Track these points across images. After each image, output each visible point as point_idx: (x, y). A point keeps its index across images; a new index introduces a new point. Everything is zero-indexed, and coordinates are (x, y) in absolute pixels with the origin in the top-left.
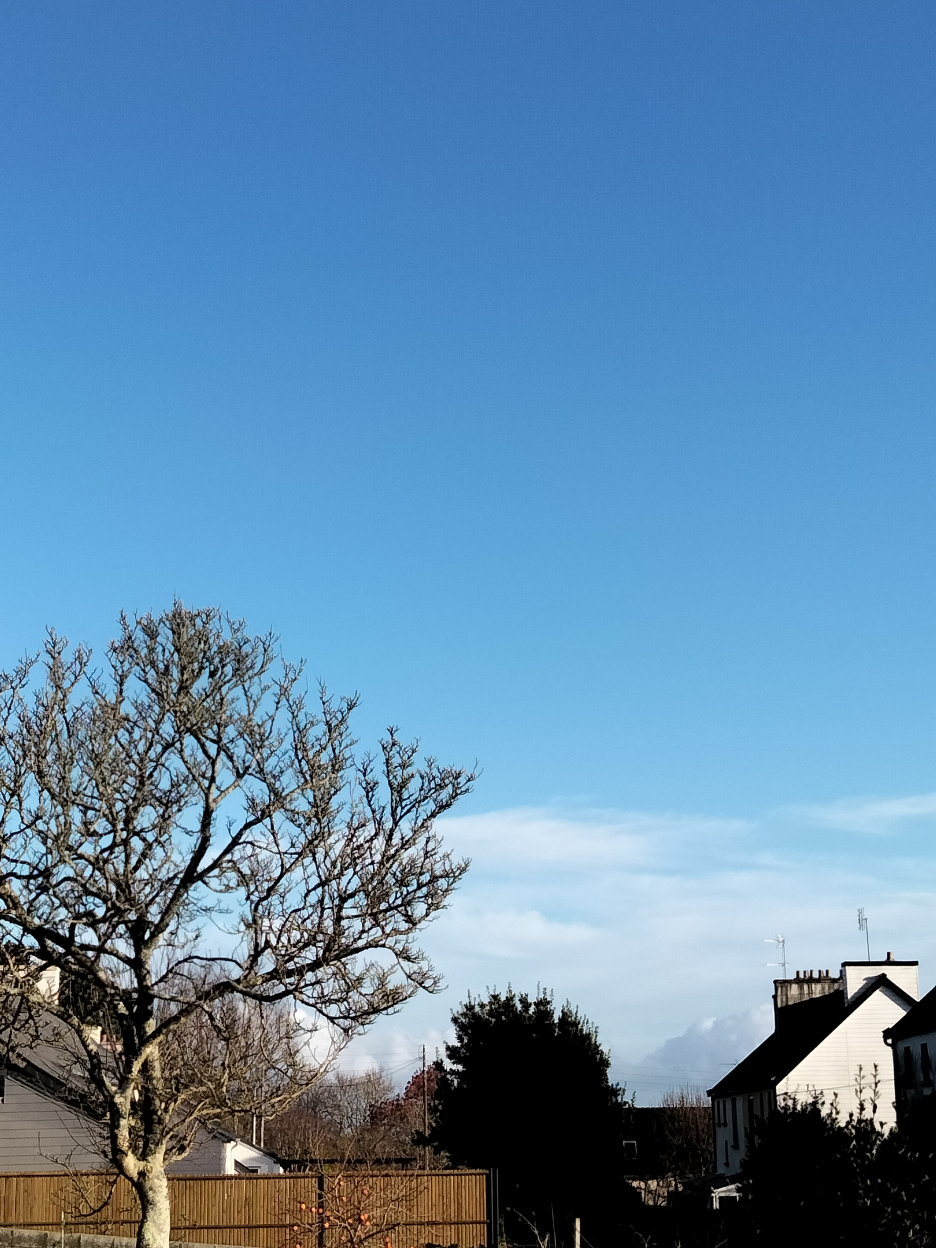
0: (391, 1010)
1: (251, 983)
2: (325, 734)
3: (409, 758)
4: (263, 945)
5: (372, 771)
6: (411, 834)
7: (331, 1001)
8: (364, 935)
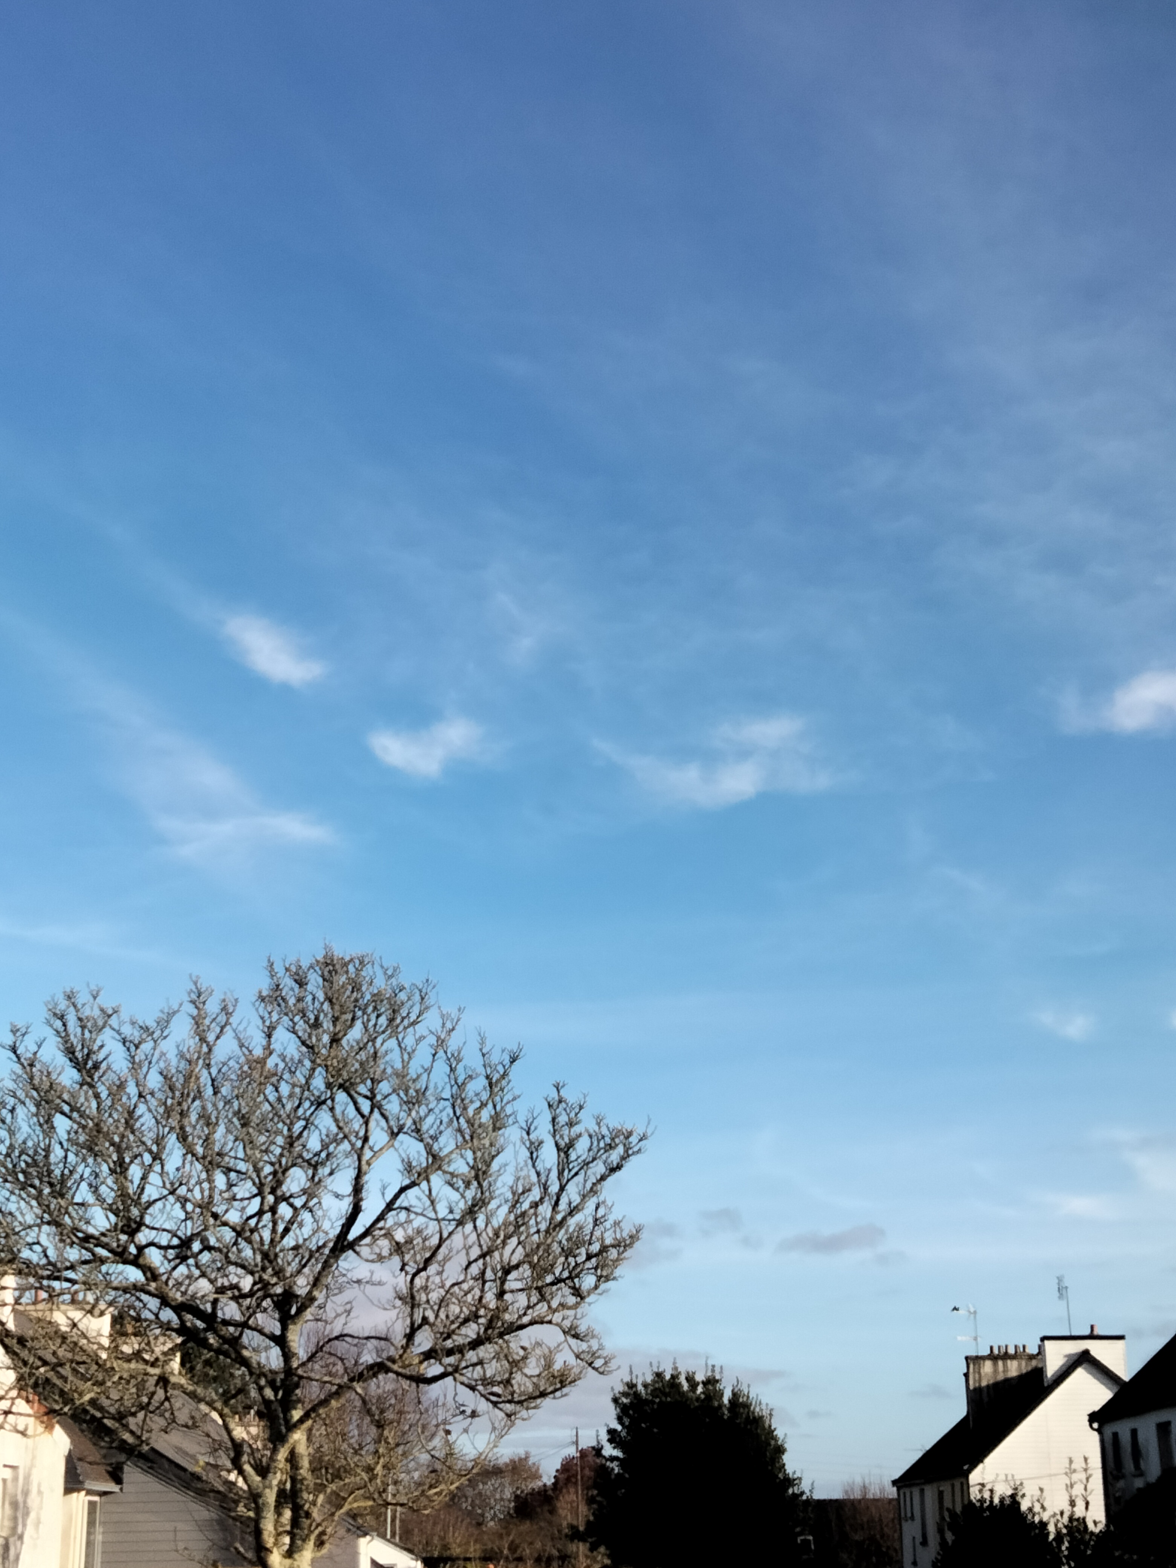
0: (558, 1394)
1: (407, 1362)
2: (485, 1088)
3: (576, 1114)
4: (420, 1321)
5: (536, 1129)
6: (579, 1200)
7: (493, 1384)
8: (530, 1311)
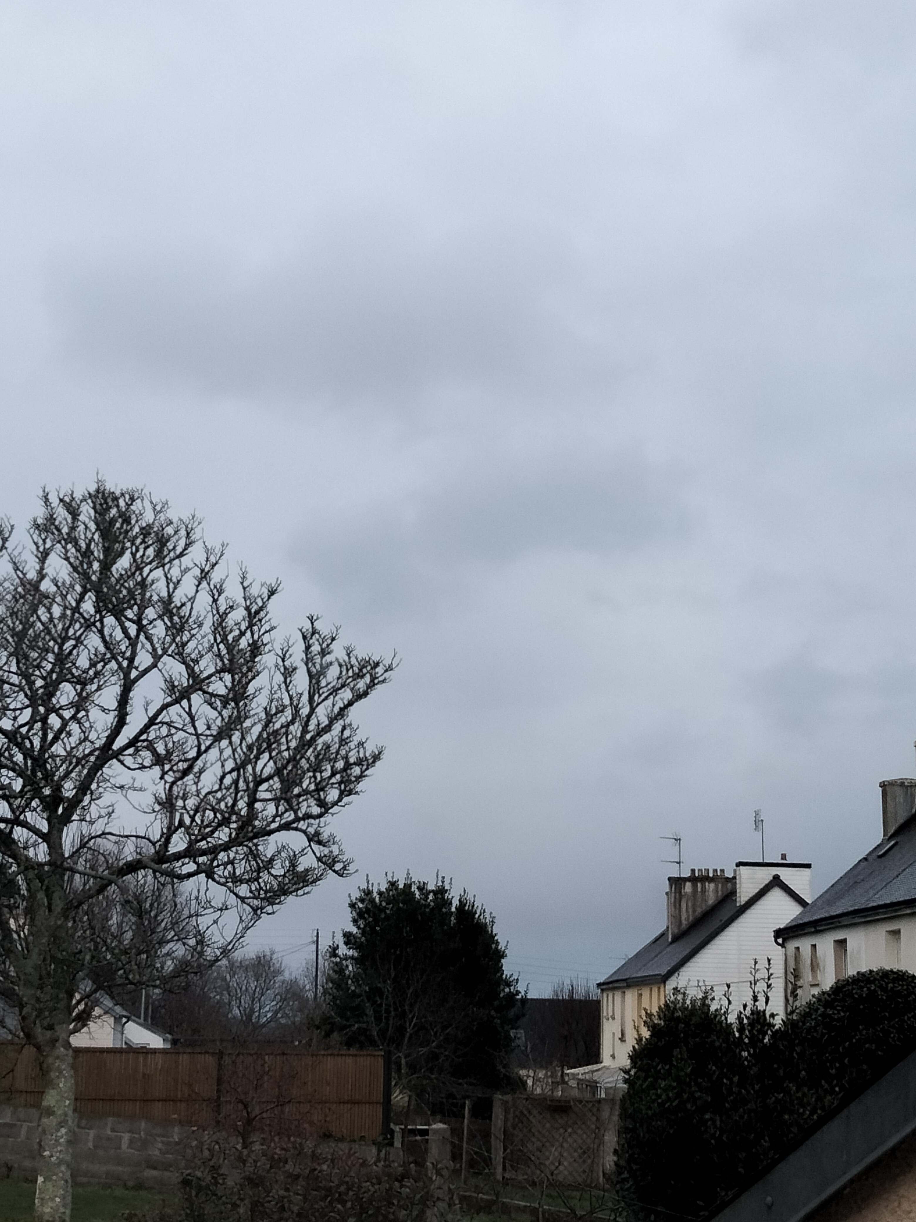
0: (300, 892)
2: (244, 618)
3: (328, 646)
4: (176, 824)
5: (291, 656)
6: (327, 722)
7: (242, 882)
8: (278, 819)
